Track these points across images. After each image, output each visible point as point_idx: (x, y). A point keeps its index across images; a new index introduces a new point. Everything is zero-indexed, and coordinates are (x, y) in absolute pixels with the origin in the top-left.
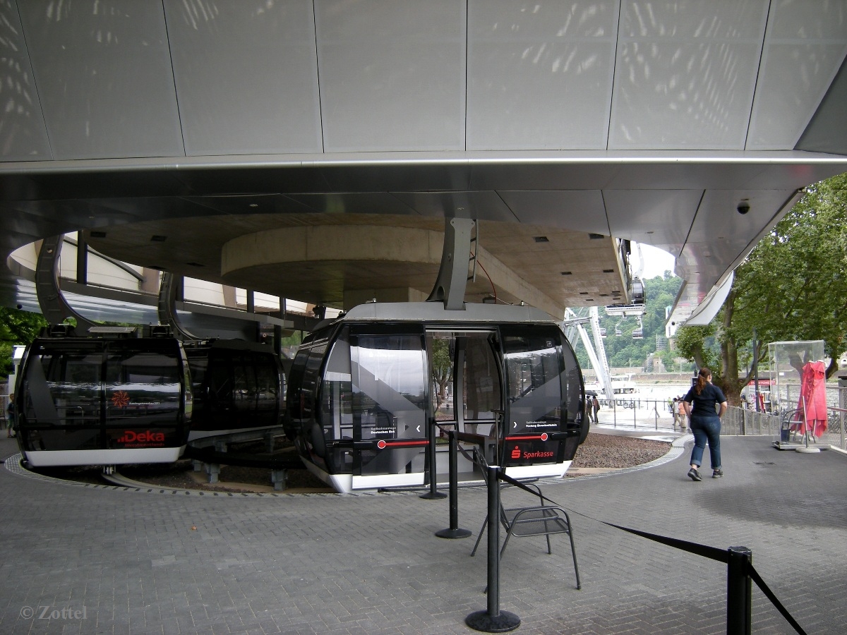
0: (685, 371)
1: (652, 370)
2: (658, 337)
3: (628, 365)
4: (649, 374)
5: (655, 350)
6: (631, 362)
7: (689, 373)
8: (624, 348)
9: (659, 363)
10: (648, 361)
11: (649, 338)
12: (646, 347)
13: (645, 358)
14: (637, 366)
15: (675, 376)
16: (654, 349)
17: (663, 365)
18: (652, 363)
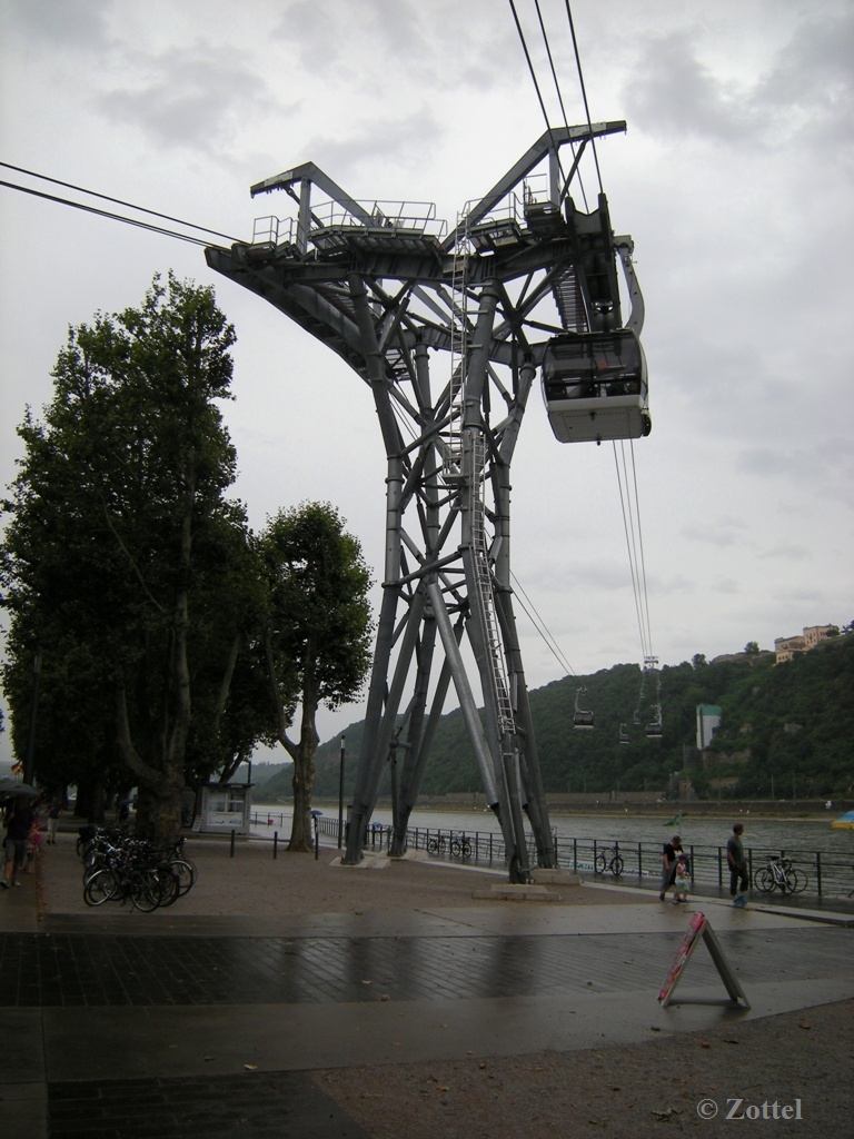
0: (725, 798)
1: (677, 796)
2: (686, 749)
3: (642, 789)
4: (673, 802)
5: (682, 767)
6: (647, 784)
7: (732, 802)
8: (637, 763)
9: (687, 786)
10: (671, 784)
11: (673, 750)
12: (669, 762)
13: (667, 779)
14: (655, 790)
15: (710, 806)
16: (679, 766)
17: (693, 790)
18: (677, 787)
